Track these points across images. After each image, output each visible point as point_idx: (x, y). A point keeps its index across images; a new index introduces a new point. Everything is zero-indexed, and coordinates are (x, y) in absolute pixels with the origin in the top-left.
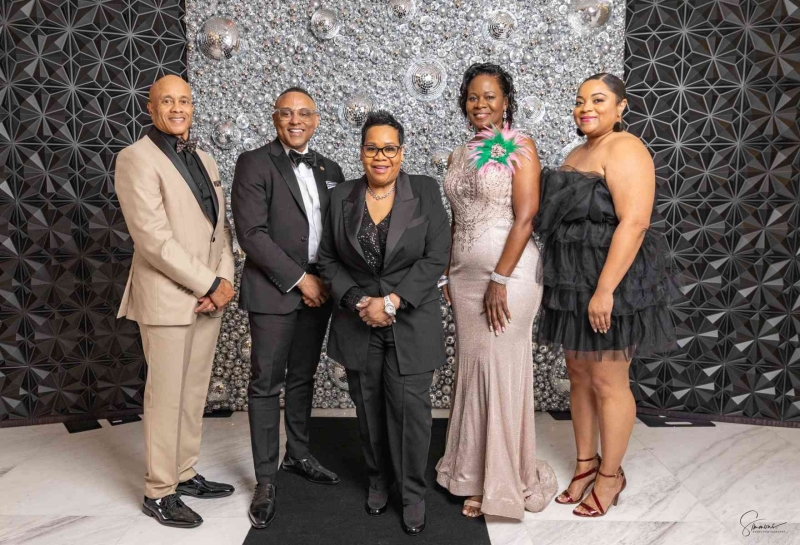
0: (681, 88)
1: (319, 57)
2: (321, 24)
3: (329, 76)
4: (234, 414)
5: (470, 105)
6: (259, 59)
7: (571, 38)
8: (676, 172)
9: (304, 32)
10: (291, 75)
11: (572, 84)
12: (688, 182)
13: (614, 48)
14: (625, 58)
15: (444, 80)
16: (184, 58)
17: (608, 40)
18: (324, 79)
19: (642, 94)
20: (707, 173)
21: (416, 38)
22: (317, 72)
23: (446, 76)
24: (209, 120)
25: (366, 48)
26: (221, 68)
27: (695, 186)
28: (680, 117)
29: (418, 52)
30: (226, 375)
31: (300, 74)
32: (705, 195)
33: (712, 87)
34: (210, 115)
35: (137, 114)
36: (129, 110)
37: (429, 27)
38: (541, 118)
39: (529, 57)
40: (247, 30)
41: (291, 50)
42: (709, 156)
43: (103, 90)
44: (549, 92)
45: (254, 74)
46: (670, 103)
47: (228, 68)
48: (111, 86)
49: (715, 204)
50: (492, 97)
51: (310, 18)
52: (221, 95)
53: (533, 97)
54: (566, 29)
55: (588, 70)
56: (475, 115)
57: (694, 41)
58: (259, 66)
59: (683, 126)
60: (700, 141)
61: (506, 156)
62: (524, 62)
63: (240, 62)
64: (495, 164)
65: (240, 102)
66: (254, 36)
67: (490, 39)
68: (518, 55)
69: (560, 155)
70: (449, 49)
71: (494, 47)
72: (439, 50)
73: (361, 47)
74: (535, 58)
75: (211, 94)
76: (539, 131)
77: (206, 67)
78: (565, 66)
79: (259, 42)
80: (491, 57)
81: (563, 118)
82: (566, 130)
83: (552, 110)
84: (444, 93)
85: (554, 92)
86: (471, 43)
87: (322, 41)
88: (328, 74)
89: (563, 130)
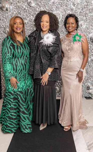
1: (30, 11)
2: (30, 2)
3: (33, 16)
6: (15, 11)
9: (26, 4)
10: (23, 15)
15: (61, 17)
18: (31, 16)
21: (54, 6)
23: (62, 16)
24: (3, 27)
26: (5, 13)
29: (55, 10)
31: (25, 15)
34: (3, 25)
37: (58, 3)
38: (85, 27)
39: (82, 11)
40: (12, 3)
41: (23, 9)
45: (14, 15)
47: (7, 13)
52: (5, 20)
53: (83, 21)
54: (91, 4)
56: (68, 28)
58: (15, 13)
61: (80, 39)
62: (81, 12)
63: (10, 12)
66: (14, 5)
67: (72, 6)
68: (79, 11)
69: (89, 36)
70: (63, 9)
71: (74, 9)
72: (60, 9)
73: (41, 8)
74: (84, 12)
75: (3, 20)
76: (84, 30)
77: (2, 13)
78: (91, 14)
79: (15, 7)
80: (73, 11)
81: (90, 27)
82: (91, 30)
83: (87, 25)
84: (61, 20)
85: (88, 20)
86: (68, 7)
87: (31, 6)
88: (32, 15)
89: (90, 30)
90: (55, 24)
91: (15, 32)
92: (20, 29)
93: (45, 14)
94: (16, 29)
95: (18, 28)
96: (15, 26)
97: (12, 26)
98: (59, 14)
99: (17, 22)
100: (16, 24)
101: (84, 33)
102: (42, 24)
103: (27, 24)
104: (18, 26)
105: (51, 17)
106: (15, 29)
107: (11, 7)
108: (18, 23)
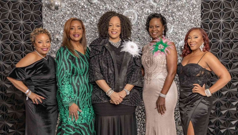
0: (222, 20)
1: (91, 9)
5: (150, 30)
6: (69, 10)
7: (182, 3)
8: (220, 51)
9: (85, 0)
11: (182, 19)
12: (225, 54)
13: (197, 6)
14: (201, 10)
15: (136, 18)
16: (41, 10)
17: (195, 3)
18: (93, 17)
19: (207, 22)
20: (231, 51)
21: (126, 3)
22: (90, 15)
23: (137, 16)
25: (108, 6)
26: (55, 13)
27: (227, 56)
28: (221, 31)
29: (127, 7)
31: (84, 15)
32: (231, 59)
33: (233, 20)
34: (50, 31)
35: (23, 30)
36: (21, 29)
38: (171, 31)
39: (167, 9)
41: (80, 7)
42: (232, 45)
43: (11, 21)
44: (174, 22)
45: (67, 15)
46: (218, 26)
47: (57, 13)
48: (14, 20)
49: (234, 62)
50: (158, 27)
52: (54, 23)
55: (188, 14)
56: (152, 33)
57: (226, 3)
58: (68, 12)
59: (222, 34)
60: (229, 39)
61: (164, 49)
62: (165, 11)
63: (62, 11)
64: (160, 52)
65: (62, 25)
66: (67, 2)
67: (153, 3)
68: (163, 9)
69: (178, 45)
70: (138, 6)
71: (154, 6)
72: (134, 7)
73: (106, 6)
74: (169, 10)
75: (51, 23)
76: (171, 36)
77: (49, 13)
78: (180, 13)
79: (69, 4)
80: (153, 9)
81: (179, 31)
82: (181, 35)
83: (175, 28)
84: (136, 22)
85: (176, 22)
86: (146, 4)
87: (92, 3)
88: (94, 15)
89: (179, 35)
90: (129, 29)
91: (72, 40)
92: (79, 35)
93: (114, 16)
94: (74, 35)
95: (76, 35)
96: (72, 32)
97: (68, 32)
98: (134, 14)
99: (74, 26)
100: (72, 29)
101: (171, 39)
102: (110, 28)
104: (76, 31)
105: (123, 19)
106: (72, 37)
107: (63, 5)
108: (76, 28)
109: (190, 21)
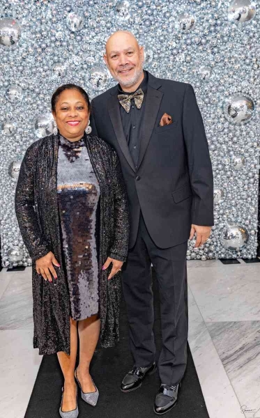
4: (26, 268)
10: (54, 54)
15: (152, 56)
23: (152, 53)
26: (8, 51)
30: (20, 245)
34: (2, 81)
37: (140, 22)
40: (24, 26)
41: (53, 38)
47: (13, 50)
51: (65, 17)
54: (227, 23)
55: (241, 49)
62: (201, 43)
65: (22, 72)
66: (29, 30)
70: (154, 36)
74: (207, 41)
78: (227, 46)
101: (210, 94)
103: (63, 77)
109: (244, 60)
